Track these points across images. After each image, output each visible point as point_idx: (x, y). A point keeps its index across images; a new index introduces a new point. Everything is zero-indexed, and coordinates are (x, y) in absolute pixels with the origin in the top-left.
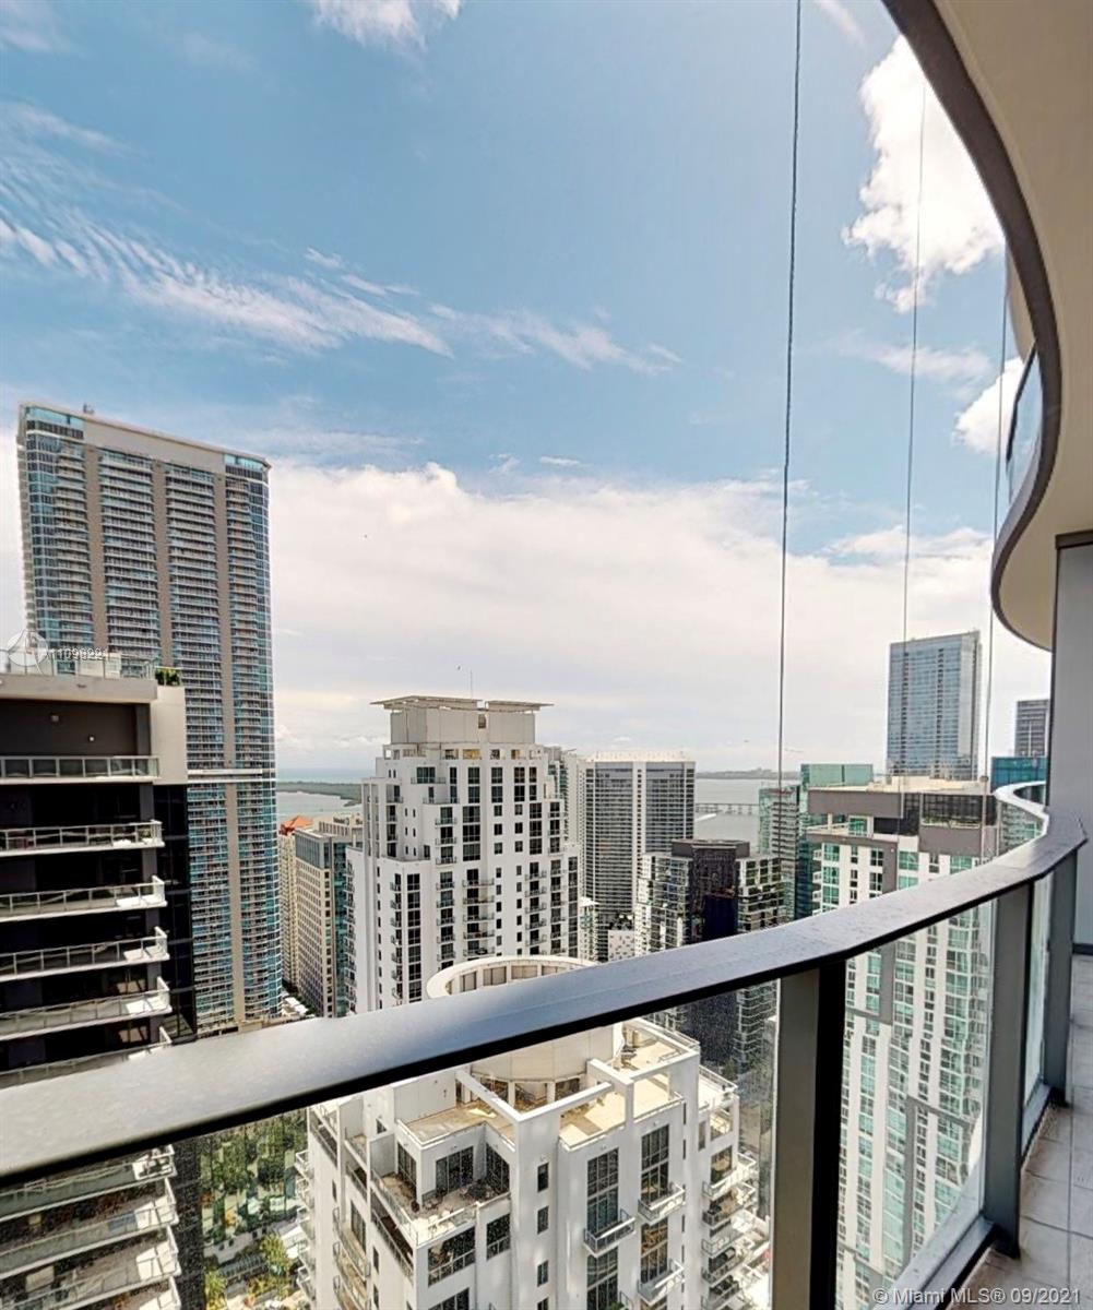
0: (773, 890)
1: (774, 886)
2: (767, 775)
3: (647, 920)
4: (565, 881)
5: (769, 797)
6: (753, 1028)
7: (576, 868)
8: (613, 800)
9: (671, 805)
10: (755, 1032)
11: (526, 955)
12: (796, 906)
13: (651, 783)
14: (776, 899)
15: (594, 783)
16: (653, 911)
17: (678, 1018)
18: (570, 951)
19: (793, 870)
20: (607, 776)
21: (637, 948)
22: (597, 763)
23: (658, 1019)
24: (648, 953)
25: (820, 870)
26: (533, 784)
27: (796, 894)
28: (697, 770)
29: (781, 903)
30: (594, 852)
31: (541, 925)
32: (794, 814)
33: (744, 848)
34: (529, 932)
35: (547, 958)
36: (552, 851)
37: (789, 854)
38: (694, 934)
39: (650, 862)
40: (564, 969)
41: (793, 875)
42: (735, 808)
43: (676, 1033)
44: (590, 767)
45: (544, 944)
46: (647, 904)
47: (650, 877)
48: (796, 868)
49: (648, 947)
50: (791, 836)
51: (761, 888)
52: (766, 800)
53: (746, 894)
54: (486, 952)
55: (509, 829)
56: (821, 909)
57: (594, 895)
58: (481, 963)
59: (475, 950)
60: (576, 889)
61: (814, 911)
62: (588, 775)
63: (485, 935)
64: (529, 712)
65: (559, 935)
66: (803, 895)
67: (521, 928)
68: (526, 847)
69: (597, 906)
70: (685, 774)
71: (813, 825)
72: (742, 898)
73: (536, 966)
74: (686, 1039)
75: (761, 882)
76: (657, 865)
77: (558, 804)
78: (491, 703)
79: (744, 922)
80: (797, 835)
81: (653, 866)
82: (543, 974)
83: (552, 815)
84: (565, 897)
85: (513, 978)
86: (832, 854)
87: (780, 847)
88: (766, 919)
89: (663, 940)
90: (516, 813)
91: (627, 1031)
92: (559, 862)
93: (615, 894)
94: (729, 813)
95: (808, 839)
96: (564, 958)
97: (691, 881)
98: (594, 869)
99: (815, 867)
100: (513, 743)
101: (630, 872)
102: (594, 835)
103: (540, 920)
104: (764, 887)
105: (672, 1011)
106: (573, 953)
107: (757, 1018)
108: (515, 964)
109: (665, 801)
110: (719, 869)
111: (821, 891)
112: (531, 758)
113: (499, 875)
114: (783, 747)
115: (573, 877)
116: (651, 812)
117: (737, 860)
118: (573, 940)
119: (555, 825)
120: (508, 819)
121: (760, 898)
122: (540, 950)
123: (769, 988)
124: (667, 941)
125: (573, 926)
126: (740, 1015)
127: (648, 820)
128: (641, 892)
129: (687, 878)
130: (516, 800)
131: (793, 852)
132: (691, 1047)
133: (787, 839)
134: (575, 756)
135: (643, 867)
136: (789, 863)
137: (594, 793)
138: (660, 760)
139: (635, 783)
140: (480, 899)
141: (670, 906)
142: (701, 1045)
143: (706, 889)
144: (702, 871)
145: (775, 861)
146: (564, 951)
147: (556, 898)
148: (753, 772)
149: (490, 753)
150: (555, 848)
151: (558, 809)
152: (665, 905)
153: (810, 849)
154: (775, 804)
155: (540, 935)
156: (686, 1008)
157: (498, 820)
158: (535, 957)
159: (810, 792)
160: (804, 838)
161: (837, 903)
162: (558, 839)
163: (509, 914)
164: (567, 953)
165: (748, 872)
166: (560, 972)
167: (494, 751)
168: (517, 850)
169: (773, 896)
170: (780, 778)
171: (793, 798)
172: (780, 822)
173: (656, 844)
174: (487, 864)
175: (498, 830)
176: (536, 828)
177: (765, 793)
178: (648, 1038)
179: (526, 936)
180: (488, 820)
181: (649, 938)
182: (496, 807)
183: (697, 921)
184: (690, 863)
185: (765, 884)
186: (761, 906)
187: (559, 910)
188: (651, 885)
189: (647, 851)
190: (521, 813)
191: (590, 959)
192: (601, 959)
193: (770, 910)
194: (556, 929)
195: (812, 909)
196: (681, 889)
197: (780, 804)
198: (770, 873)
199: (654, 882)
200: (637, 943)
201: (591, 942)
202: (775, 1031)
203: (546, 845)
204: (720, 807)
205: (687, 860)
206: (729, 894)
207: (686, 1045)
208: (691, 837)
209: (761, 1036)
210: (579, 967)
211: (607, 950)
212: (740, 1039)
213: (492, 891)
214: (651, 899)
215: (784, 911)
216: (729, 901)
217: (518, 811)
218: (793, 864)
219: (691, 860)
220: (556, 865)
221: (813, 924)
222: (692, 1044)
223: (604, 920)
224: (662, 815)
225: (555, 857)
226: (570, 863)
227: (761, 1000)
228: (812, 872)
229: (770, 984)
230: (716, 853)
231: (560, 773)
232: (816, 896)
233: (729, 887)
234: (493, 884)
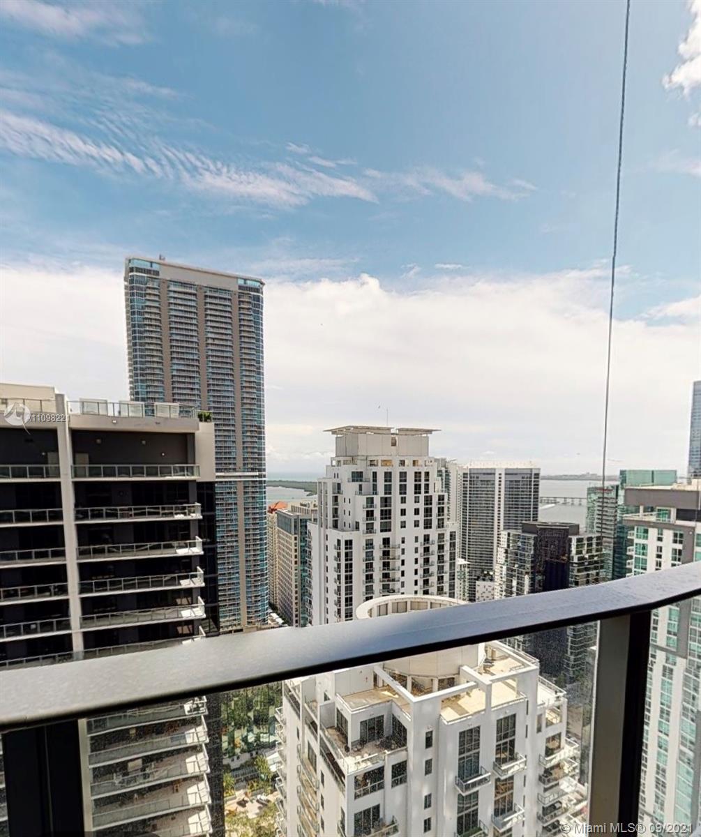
0: (596, 559)
1: (596, 556)
2: (594, 478)
3: (503, 576)
4: (447, 547)
5: (595, 493)
6: (579, 654)
7: (455, 539)
8: (482, 494)
9: (522, 498)
10: (580, 656)
11: (420, 595)
12: (613, 570)
13: (508, 483)
14: (598, 565)
15: (468, 483)
16: (508, 569)
17: (524, 642)
18: (450, 593)
19: (612, 545)
20: (478, 478)
21: (495, 594)
22: (470, 469)
23: (510, 642)
24: (503, 598)
25: (632, 545)
26: (427, 483)
27: (614, 561)
28: (542, 474)
29: (602, 567)
30: (467, 529)
31: (430, 576)
32: (613, 505)
33: (575, 529)
34: (422, 580)
35: (434, 597)
36: (439, 527)
37: (610, 534)
38: (537, 586)
39: (506, 537)
40: (446, 605)
41: (612, 549)
42: (568, 500)
43: (522, 653)
44: (465, 472)
45: (432, 588)
46: (503, 564)
47: (506, 546)
48: (614, 543)
49: (504, 593)
50: (611, 521)
51: (587, 556)
52: (593, 495)
53: (576, 560)
54: (394, 591)
55: (410, 512)
56: (633, 573)
57: (467, 557)
58: (391, 598)
59: (387, 590)
60: (454, 553)
61: (627, 575)
62: (464, 477)
63: (393, 580)
64: (425, 435)
65: (443, 583)
66: (619, 563)
67: (417, 577)
68: (422, 524)
69: (469, 564)
70: (533, 476)
71: (628, 513)
72: (572, 563)
73: (427, 602)
74: (530, 657)
75: (587, 552)
76: (511, 538)
77: (443, 496)
78: (400, 430)
79: (573, 580)
80: (616, 520)
81: (508, 540)
82: (431, 608)
83: (439, 504)
84: (447, 558)
85: (411, 609)
86: (642, 534)
87: (602, 528)
88: (590, 579)
89: (514, 589)
90: (415, 502)
91: (488, 649)
92: (443, 534)
93: (481, 557)
94: (565, 504)
95: (624, 523)
96: (446, 598)
97: (535, 550)
98: (467, 540)
99: (629, 543)
100: (414, 456)
101: (492, 543)
102: (468, 517)
103: (430, 572)
104: (589, 556)
105: (520, 638)
106: (452, 595)
107: (582, 647)
108: (413, 600)
109: (518, 495)
110: (556, 543)
111: (633, 560)
112: (426, 466)
113: (403, 542)
114: (606, 458)
115: (453, 545)
116: (507, 503)
117: (570, 537)
118: (452, 586)
119: (441, 510)
120: (410, 506)
121: (586, 563)
122: (430, 592)
123: (591, 626)
124: (517, 590)
125: (452, 577)
126: (569, 644)
127: (505, 508)
128: (500, 556)
129: (533, 548)
130: (415, 493)
131: (612, 532)
132: (533, 663)
133: (608, 523)
134: (456, 464)
135: (501, 539)
136: (609, 540)
137: (468, 489)
138: (515, 467)
139: (497, 483)
140: (391, 557)
141: (520, 567)
142: (540, 662)
143: (546, 556)
144: (543, 543)
145: (598, 538)
146: (446, 593)
147: (441, 558)
148: (583, 476)
149: (398, 462)
150: (441, 525)
151: (443, 499)
152: (516, 566)
153: (626, 530)
154: (599, 498)
155: (430, 582)
156: (529, 636)
157: (403, 506)
158: (426, 596)
159: (626, 490)
160: (620, 522)
161: (645, 569)
162: (443, 519)
163: (409, 567)
164: (448, 595)
165: (577, 546)
166: (442, 607)
167: (401, 461)
168: (415, 526)
169: (596, 562)
170: (604, 480)
171: (613, 494)
172: (602, 511)
173: (511, 524)
174: (396, 535)
175: (403, 512)
176: (428, 512)
177: (592, 490)
178: (502, 654)
179: (421, 583)
180: (396, 506)
181: (504, 587)
182: (402, 498)
183: (539, 577)
184: (535, 537)
185: (590, 554)
186: (587, 569)
187: (443, 566)
188: (506, 552)
189: (504, 529)
190: (418, 502)
191: (464, 600)
192: (470, 600)
193: (594, 572)
194: (440, 579)
195: (625, 573)
196: (528, 555)
197: (603, 498)
198: (594, 546)
199: (509, 550)
200: (496, 591)
201: (464, 588)
202: (595, 657)
203: (435, 523)
204: (558, 500)
205: (533, 536)
206: (564, 560)
207: (529, 661)
208: (536, 520)
209: (584, 659)
210: (455, 605)
211: (475, 594)
212: (569, 660)
213: (399, 552)
214: (506, 561)
215: (605, 573)
216: (563, 564)
217: (417, 501)
218: (612, 540)
219: (536, 535)
220: (441, 536)
221: (627, 583)
222: (534, 661)
223: (473, 574)
224: (516, 504)
225: (441, 531)
226: (451, 536)
227: (585, 634)
228: (626, 547)
229: (592, 623)
230: (554, 531)
231: (445, 476)
232: (629, 564)
233: (564, 555)
234: (399, 548)
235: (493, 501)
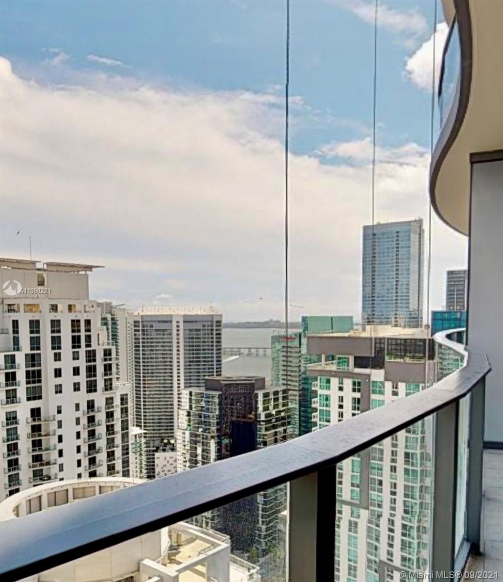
0: (283, 414)
1: (283, 411)
2: (276, 324)
3: (186, 443)
4: (117, 414)
5: (279, 342)
6: (270, 522)
7: (127, 403)
8: (157, 346)
9: (204, 350)
10: (271, 524)
11: (85, 479)
12: (300, 425)
13: (187, 332)
14: (285, 421)
15: (140, 333)
16: (191, 435)
17: (212, 519)
18: (123, 472)
19: (297, 398)
20: (152, 326)
21: (178, 466)
22: (142, 316)
23: (197, 521)
24: (188, 469)
25: (316, 397)
26: (88, 333)
27: (300, 416)
28: (224, 321)
29: (289, 423)
30: (142, 389)
31: (98, 452)
32: (297, 355)
33: (261, 383)
34: (87, 458)
35: (104, 479)
36: (106, 390)
37: (295, 386)
38: (224, 451)
39: (188, 396)
40: (119, 487)
41: (298, 402)
42: (253, 351)
43: (211, 531)
44: (136, 319)
45: (101, 468)
46: (186, 430)
47: (188, 408)
48: (300, 396)
49: (188, 464)
50: (296, 372)
51: (274, 412)
52: (277, 344)
53: (263, 418)
54: (49, 478)
55: (67, 372)
56: (318, 427)
57: (143, 424)
58: (45, 488)
59: (39, 477)
60: (127, 420)
61: (313, 429)
62: (135, 326)
63: (48, 463)
64: (83, 273)
65: (114, 459)
66: (305, 417)
67: (80, 456)
68: (83, 387)
69: (145, 433)
70: (215, 324)
71: (311, 363)
72: (260, 421)
73: (94, 487)
74: (220, 535)
75: (274, 408)
76: (193, 398)
77: (110, 350)
78: (48, 264)
79: (261, 440)
80: (300, 370)
81: (190, 400)
82: (100, 493)
83: (105, 360)
84: (118, 427)
85: (74, 498)
86: (325, 384)
87: (287, 380)
88: (278, 437)
89: (199, 458)
90: (74, 359)
91: (172, 533)
92: (112, 398)
93: (159, 423)
94: (249, 355)
95: (308, 374)
96: (119, 479)
97: (220, 410)
98: (142, 403)
99: (313, 395)
100: (70, 299)
101: (172, 405)
102: (142, 375)
103: (97, 448)
104: (276, 412)
105: (208, 514)
106: (126, 474)
107: (273, 513)
108: (76, 486)
109: (199, 346)
110: (242, 399)
111: (318, 413)
112: (85, 312)
113: (59, 412)
114: (288, 304)
115: (124, 411)
116: (188, 356)
117: (256, 392)
118: (126, 463)
119: (108, 368)
120: (67, 364)
121: (274, 420)
122: (98, 473)
123: (281, 490)
124: (203, 458)
125: (126, 451)
126: (260, 512)
127: (185, 362)
128: (181, 420)
129: (217, 407)
130: (74, 347)
131: (297, 384)
132: (223, 541)
133: (293, 374)
134: (124, 310)
135: (182, 400)
136: (294, 393)
137: (141, 341)
138: (194, 313)
139: (174, 332)
140: (43, 433)
141: (205, 431)
142: (231, 539)
143: (232, 416)
144: (229, 401)
145: (284, 391)
146: (118, 473)
147: (110, 429)
148: (266, 323)
149: (49, 307)
150: (108, 386)
151: (110, 354)
152: (200, 430)
153: (310, 381)
154: (283, 347)
155: (97, 460)
156: (218, 511)
157: (58, 365)
158: (93, 479)
159: (309, 338)
160: (305, 373)
161: (329, 421)
162: (111, 380)
163: (69, 444)
164: (121, 474)
165: (264, 401)
166: (115, 490)
167: (52, 305)
168: (75, 390)
169: (283, 418)
170: (287, 328)
171: (296, 343)
172: (287, 361)
173: (192, 381)
174: (48, 403)
175: (58, 373)
176: (91, 371)
177: (276, 339)
178: (188, 537)
179: (85, 463)
180: (48, 365)
181: (188, 457)
182: (55, 354)
183: (226, 441)
184: (219, 395)
185: (277, 410)
186: (274, 427)
187: (113, 439)
188: (189, 414)
189: (185, 387)
190: (78, 359)
191: (141, 478)
192: (149, 477)
193: (281, 429)
194: (111, 455)
195: (311, 428)
196: (213, 416)
197: (287, 347)
198: (281, 401)
199: (191, 412)
200: (179, 462)
201: (141, 463)
202: (286, 522)
203: (100, 384)
204: (242, 351)
205: (217, 393)
206: (250, 418)
207: (219, 539)
208: (220, 375)
209: (276, 527)
210: (131, 485)
211: (154, 469)
212: (260, 531)
213: (54, 426)
214: (189, 425)
215: (292, 430)
216: (250, 424)
217: (76, 357)
218: (297, 393)
219: (220, 393)
220: (109, 401)
221: (313, 438)
222: (224, 538)
223: (151, 445)
224: (197, 358)
225: (108, 394)
226: (122, 399)
227: (276, 499)
228: (311, 399)
229: (282, 486)
230: (239, 387)
231: (111, 324)
232: (314, 417)
233: (250, 413)
234: (54, 420)
235: (171, 354)
